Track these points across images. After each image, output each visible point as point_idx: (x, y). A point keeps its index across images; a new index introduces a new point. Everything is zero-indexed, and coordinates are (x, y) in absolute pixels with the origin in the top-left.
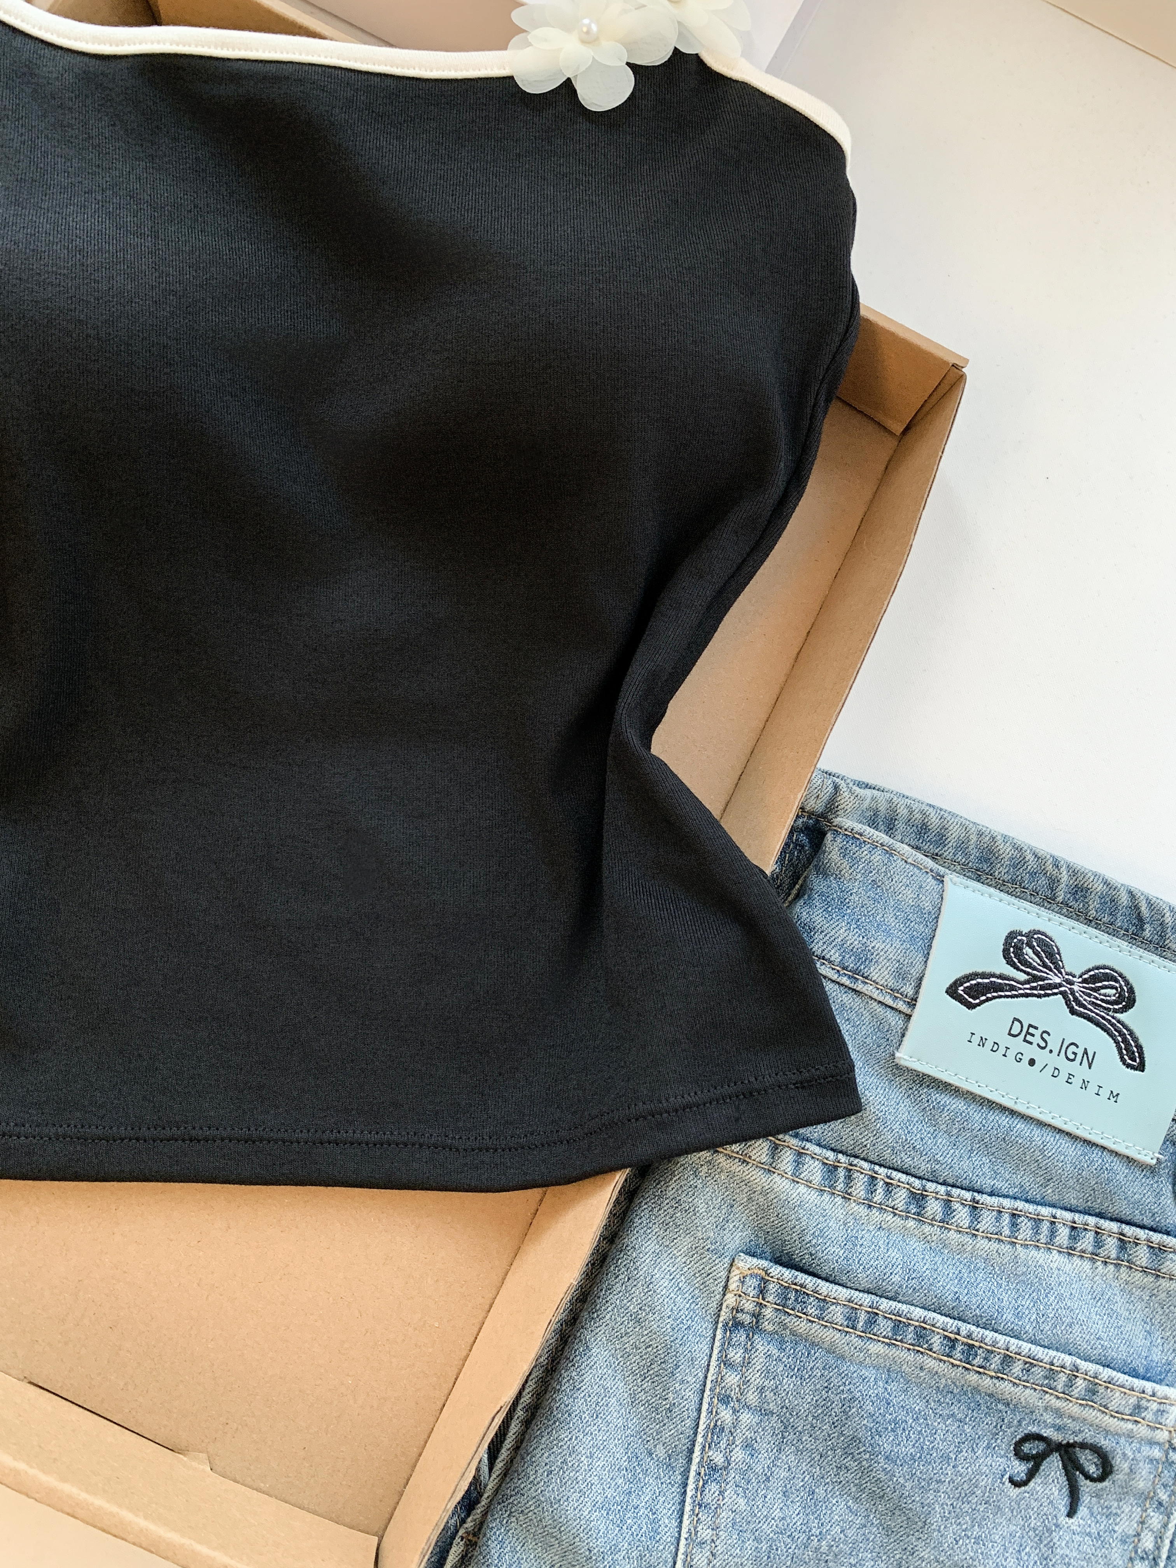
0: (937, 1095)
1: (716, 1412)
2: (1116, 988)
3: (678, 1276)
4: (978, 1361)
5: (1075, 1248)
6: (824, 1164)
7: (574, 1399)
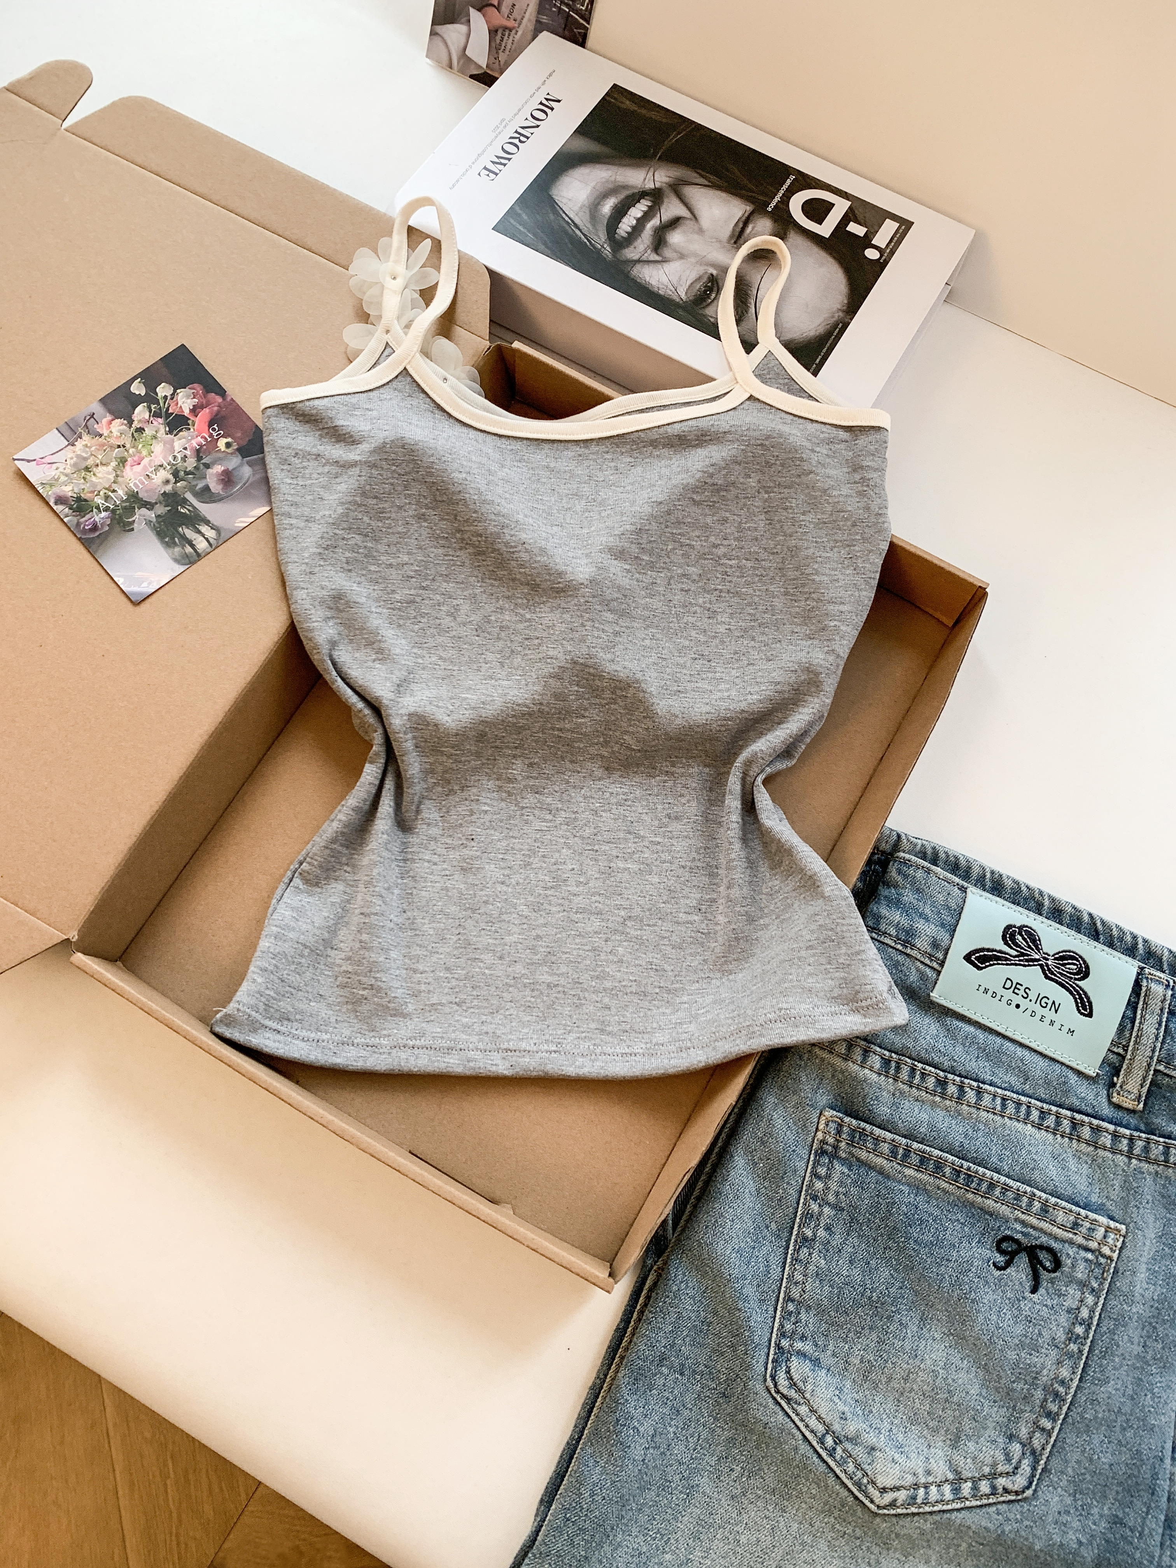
0: (956, 1022)
1: (809, 1205)
2: (1077, 965)
3: (788, 1119)
4: (973, 1185)
5: (1043, 1125)
6: (882, 1058)
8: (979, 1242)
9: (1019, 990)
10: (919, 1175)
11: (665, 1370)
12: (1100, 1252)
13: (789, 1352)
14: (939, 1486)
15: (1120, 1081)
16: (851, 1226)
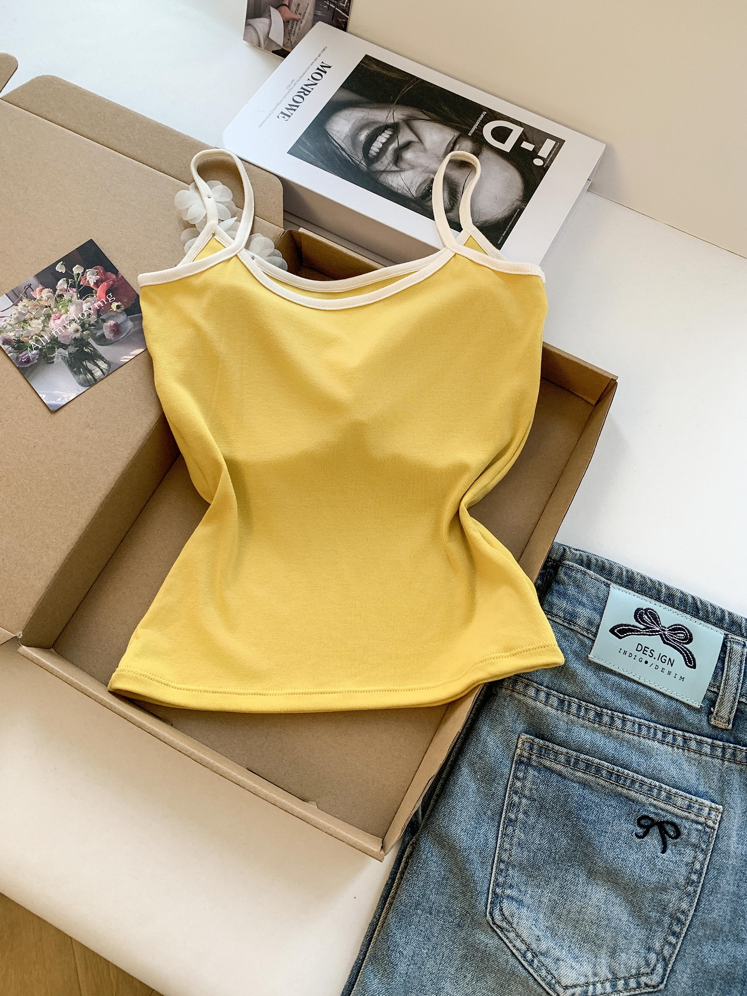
0: (606, 674)
1: (512, 797)
2: (684, 634)
3: (497, 741)
4: (621, 782)
5: (665, 741)
6: (558, 699)
7: (455, 787)
8: (626, 820)
9: (647, 651)
10: (585, 776)
11: (419, 912)
12: (706, 825)
13: (501, 896)
14: (603, 983)
15: (716, 710)
16: (540, 811)
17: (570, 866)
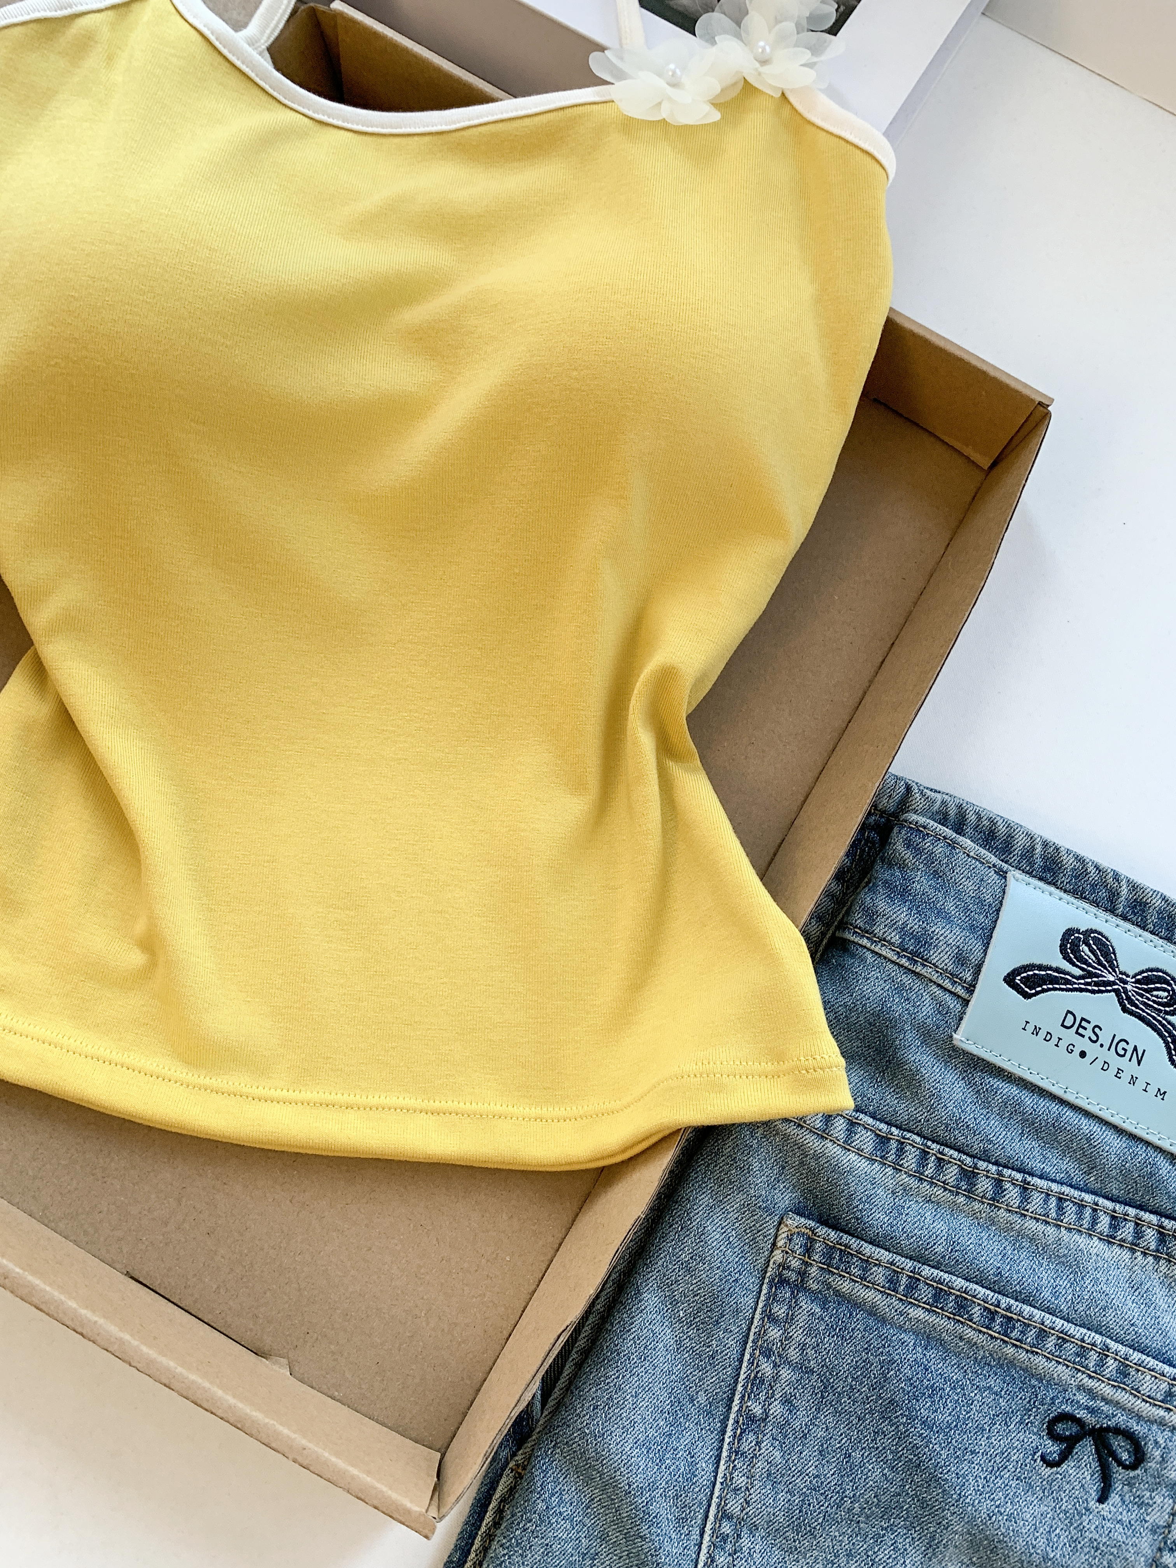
0: (990, 1079)
1: (757, 1364)
2: (1168, 991)
3: (729, 1231)
4: (1015, 1334)
5: (1115, 1237)
6: (877, 1135)
7: (624, 1340)
8: (1020, 1423)
9: (1085, 1029)
10: (932, 1319)
16: (823, 1397)
17: (886, 1529)
